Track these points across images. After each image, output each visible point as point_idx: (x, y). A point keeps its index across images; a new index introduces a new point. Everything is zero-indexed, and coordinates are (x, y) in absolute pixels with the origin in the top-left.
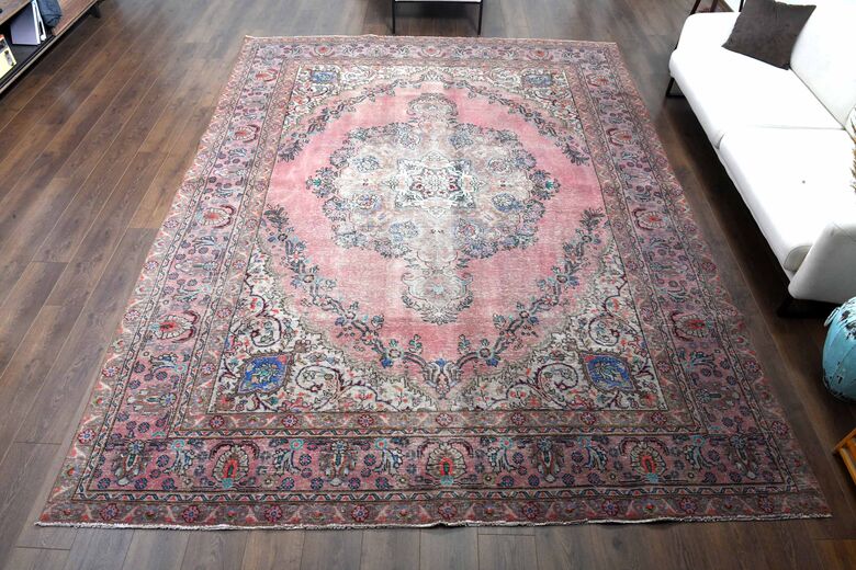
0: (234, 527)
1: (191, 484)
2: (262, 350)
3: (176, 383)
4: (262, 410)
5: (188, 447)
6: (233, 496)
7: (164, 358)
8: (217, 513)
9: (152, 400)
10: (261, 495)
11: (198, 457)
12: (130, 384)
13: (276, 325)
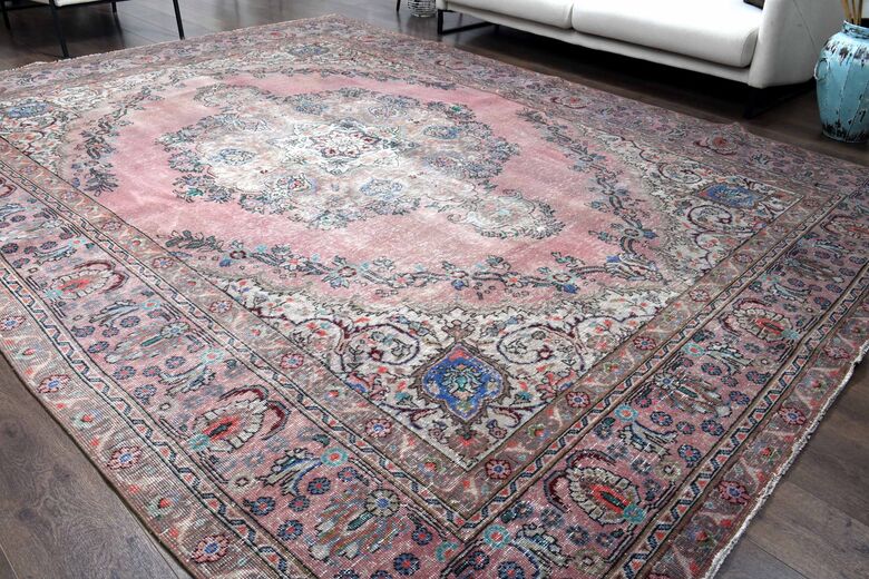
0: (729, 546)
1: (597, 559)
2: (415, 362)
3: (360, 478)
4: (527, 416)
5: (514, 527)
6: (667, 519)
7: (283, 466)
8: (685, 554)
9: (354, 525)
10: (687, 489)
11: (547, 523)
12: (281, 536)
13: (388, 331)
